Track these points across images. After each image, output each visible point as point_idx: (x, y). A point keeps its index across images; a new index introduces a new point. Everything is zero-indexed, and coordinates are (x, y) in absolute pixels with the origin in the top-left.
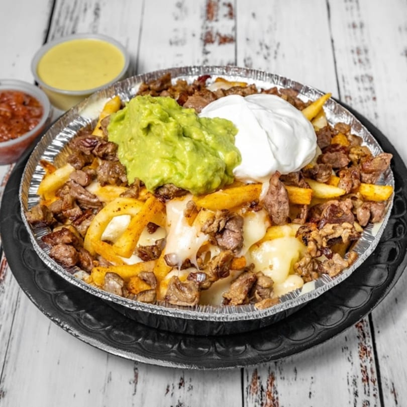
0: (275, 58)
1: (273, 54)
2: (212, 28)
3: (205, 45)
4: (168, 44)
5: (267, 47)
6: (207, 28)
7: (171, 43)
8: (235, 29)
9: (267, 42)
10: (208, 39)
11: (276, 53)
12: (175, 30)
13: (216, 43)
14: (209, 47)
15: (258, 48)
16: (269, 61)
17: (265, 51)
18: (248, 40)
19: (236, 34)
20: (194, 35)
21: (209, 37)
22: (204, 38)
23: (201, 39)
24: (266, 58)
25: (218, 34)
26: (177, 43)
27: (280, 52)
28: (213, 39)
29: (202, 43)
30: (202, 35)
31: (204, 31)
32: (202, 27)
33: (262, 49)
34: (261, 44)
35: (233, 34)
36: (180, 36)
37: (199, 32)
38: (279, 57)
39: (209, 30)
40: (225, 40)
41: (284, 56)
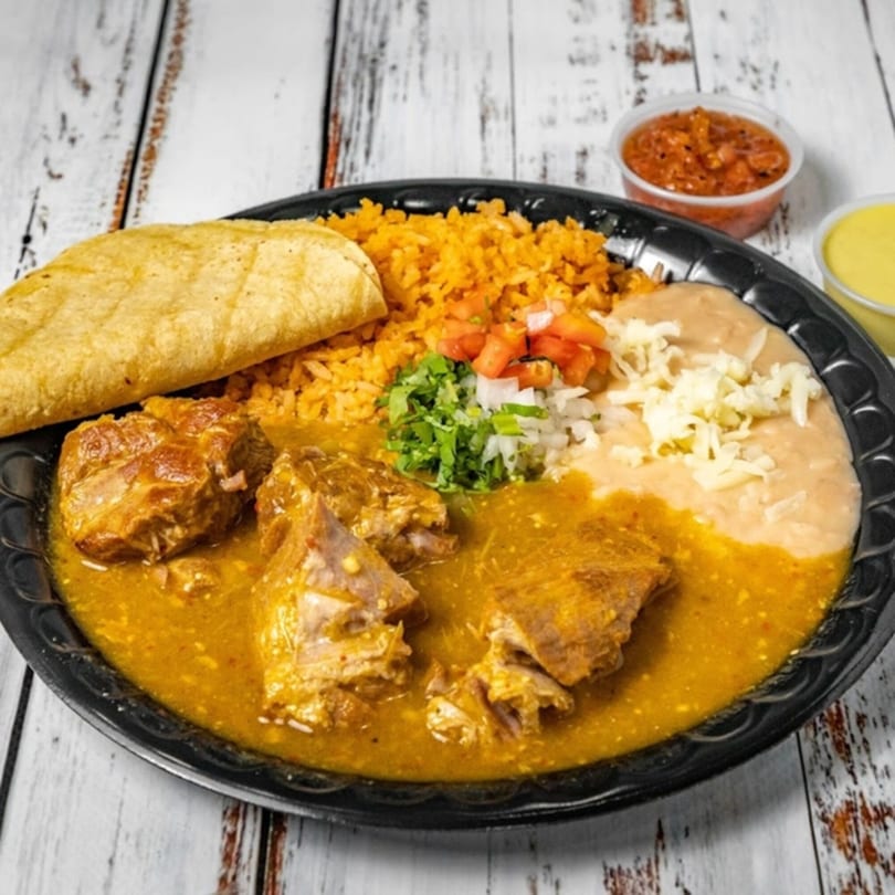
0: (773, 87)
1: (768, 82)
2: (646, 36)
3: (636, 64)
4: (566, 62)
5: (755, 70)
6: (636, 36)
7: (572, 61)
8: (689, 37)
9: (753, 60)
10: (641, 55)
11: (773, 78)
12: (576, 40)
13: (657, 62)
14: (644, 68)
15: (738, 71)
16: (762, 93)
17: (752, 77)
18: (716, 57)
19: (693, 47)
20: (613, 48)
21: (641, 51)
22: (633, 52)
23: (628, 54)
24: (755, 88)
25: (658, 46)
26: (582, 61)
27: (782, 77)
28: (652, 54)
29: (632, 61)
30: (628, 47)
31: (632, 42)
32: (628, 35)
33: (746, 72)
34: (743, 65)
35: (688, 47)
36: (588, 48)
37: (622, 42)
38: (780, 84)
39: (641, 39)
40: (672, 57)
41: (788, 83)
